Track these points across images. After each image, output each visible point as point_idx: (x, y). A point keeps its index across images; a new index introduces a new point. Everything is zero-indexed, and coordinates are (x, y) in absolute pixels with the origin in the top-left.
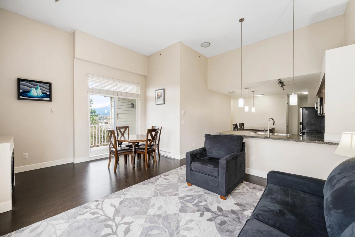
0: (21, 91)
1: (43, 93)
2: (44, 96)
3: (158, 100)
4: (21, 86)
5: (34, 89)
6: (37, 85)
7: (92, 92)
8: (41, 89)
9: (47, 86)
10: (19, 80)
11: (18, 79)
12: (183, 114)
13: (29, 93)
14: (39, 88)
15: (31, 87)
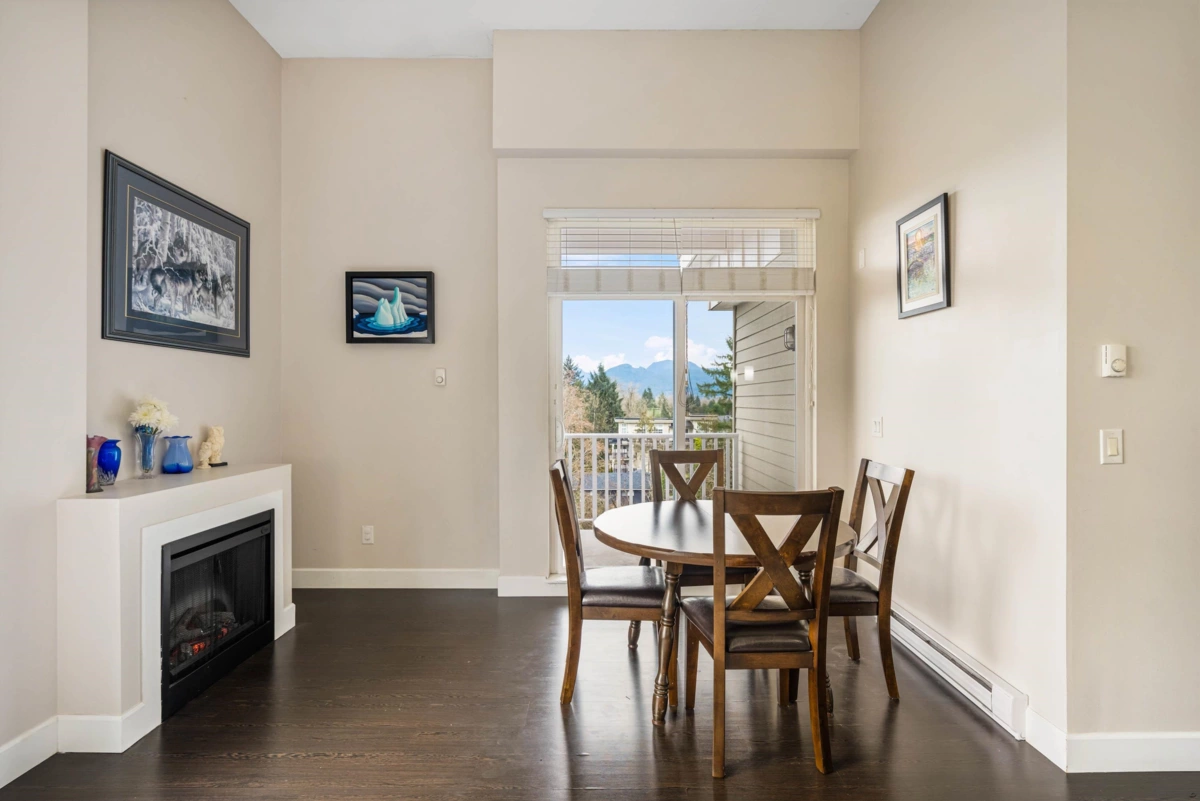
0: (356, 313)
1: (410, 313)
2: (412, 323)
3: (914, 281)
4: (356, 297)
5: (386, 301)
6: (391, 288)
7: (566, 288)
8: (405, 302)
9: (419, 285)
10: (351, 277)
11: (347, 273)
12: (1106, 370)
13: (372, 319)
14: (399, 295)
15: (378, 298)
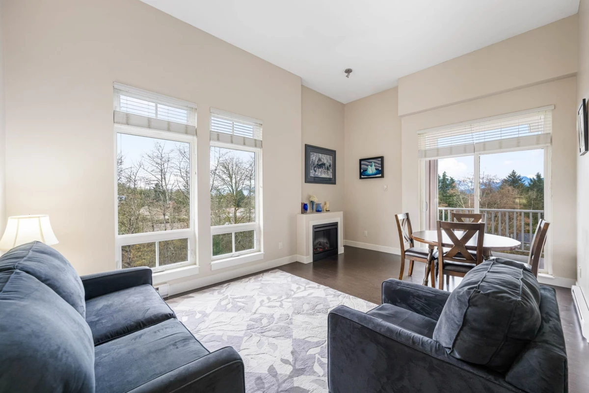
0: (362, 170)
1: (376, 169)
2: (377, 172)
4: (362, 166)
5: (370, 166)
6: (371, 162)
7: (425, 156)
8: (375, 166)
9: (380, 161)
11: (360, 160)
13: (366, 172)
14: (373, 164)
15: (368, 166)
